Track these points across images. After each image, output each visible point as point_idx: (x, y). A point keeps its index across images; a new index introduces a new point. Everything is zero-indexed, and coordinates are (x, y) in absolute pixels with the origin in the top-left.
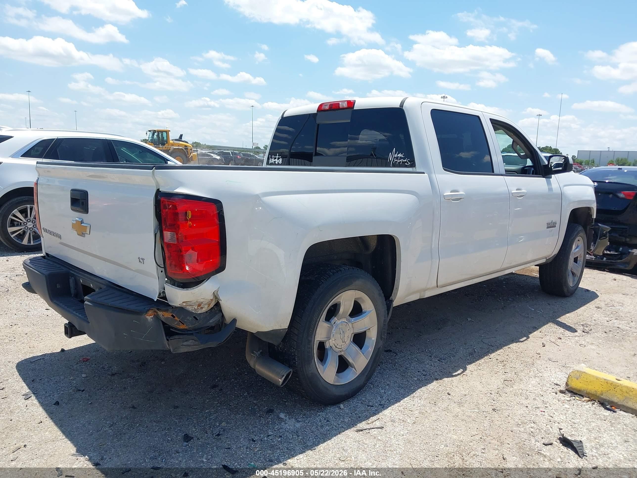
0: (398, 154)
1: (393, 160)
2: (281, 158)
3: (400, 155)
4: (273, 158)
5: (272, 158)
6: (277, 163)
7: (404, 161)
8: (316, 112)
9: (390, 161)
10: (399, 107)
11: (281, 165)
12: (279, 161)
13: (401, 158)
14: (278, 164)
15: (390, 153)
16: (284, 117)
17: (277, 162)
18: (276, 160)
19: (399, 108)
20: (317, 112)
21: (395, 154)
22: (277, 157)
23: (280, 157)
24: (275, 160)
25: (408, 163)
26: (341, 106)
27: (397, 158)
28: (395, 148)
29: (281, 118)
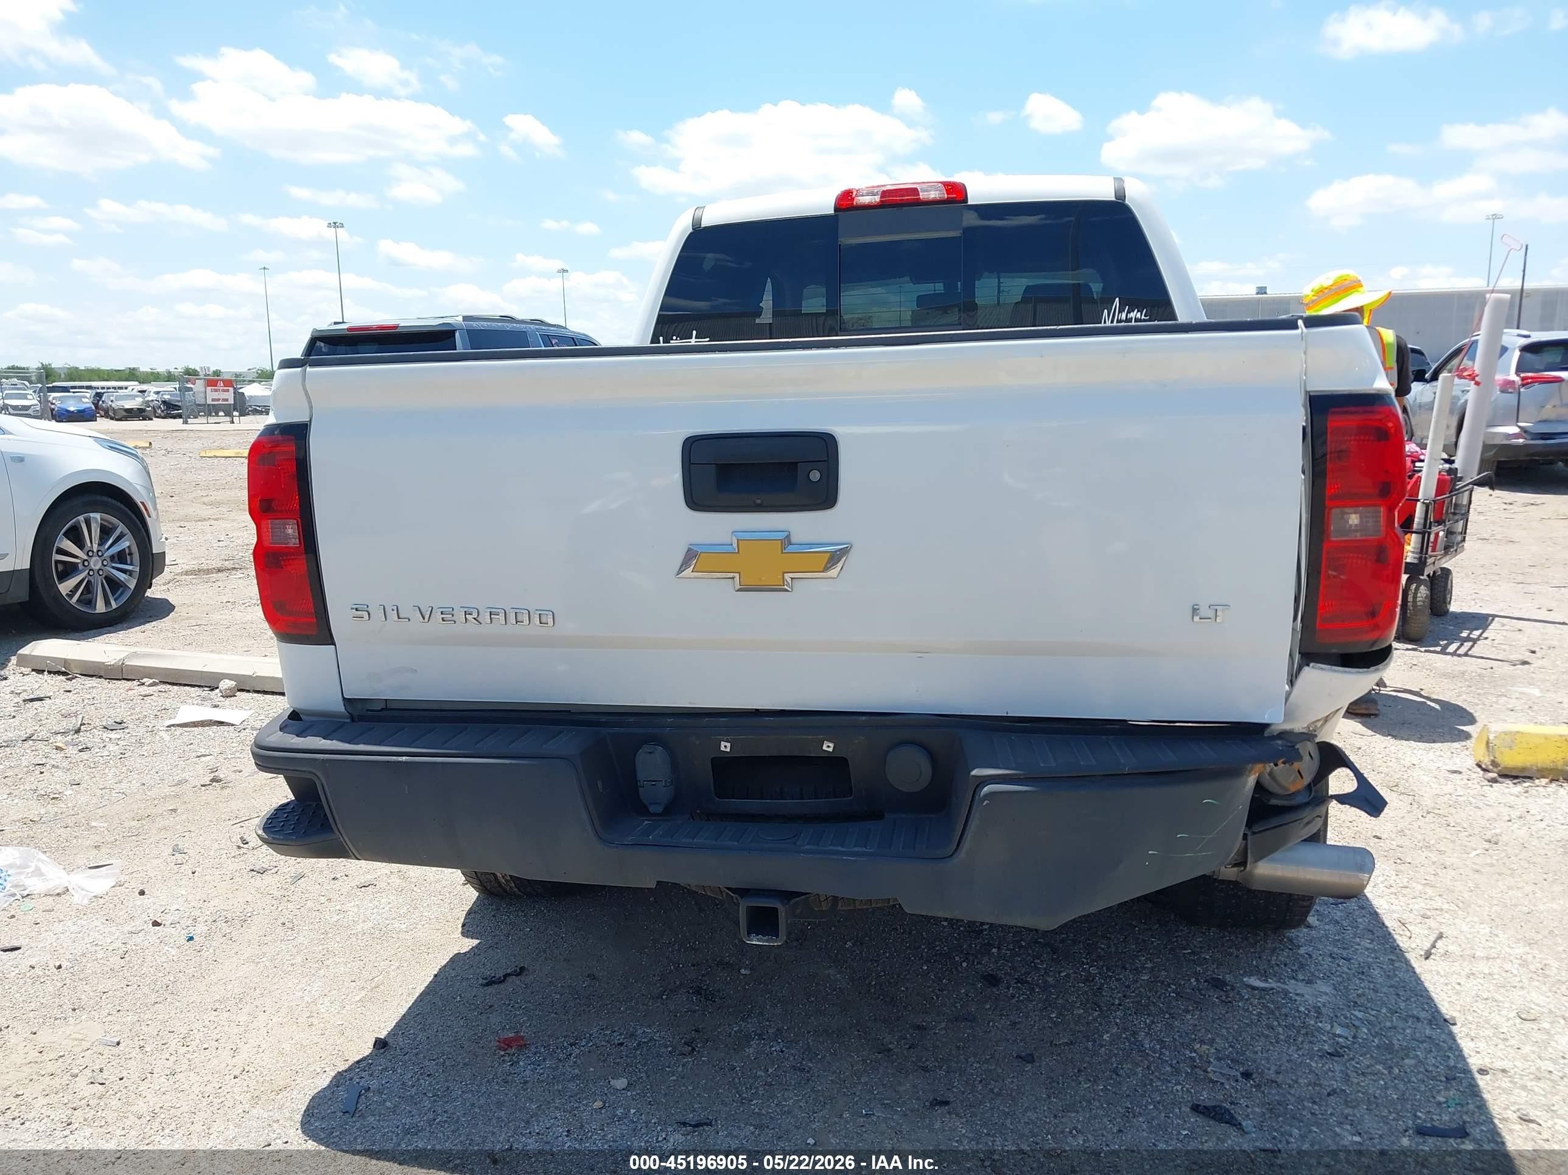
0: (1129, 312)
8: (831, 211)
10: (1114, 199)
15: (1106, 311)
16: (702, 226)
19: (1112, 201)
20: (836, 209)
21: (1120, 313)
26: (923, 196)
27: (1128, 320)
28: (1117, 299)
29: (691, 230)
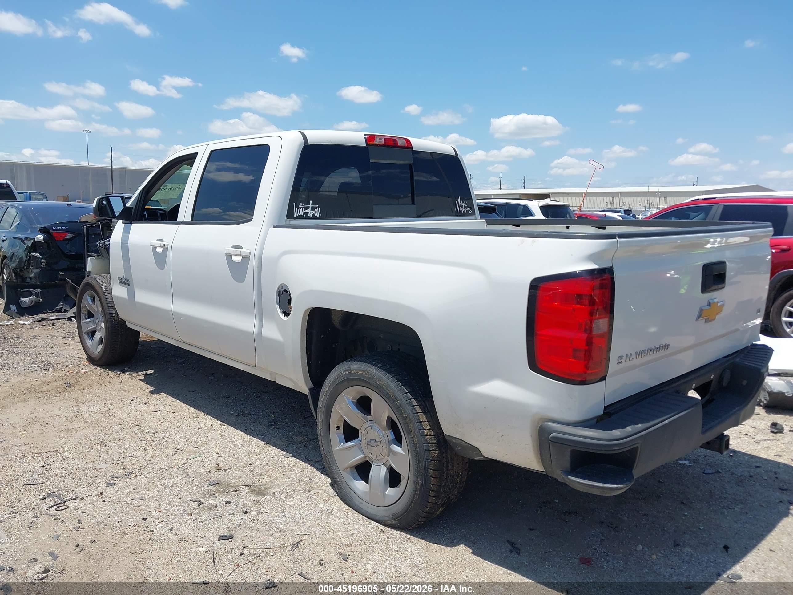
0: (462, 203)
1: (460, 209)
2: (319, 208)
3: (464, 204)
4: (303, 208)
5: (300, 208)
6: (310, 215)
7: (467, 209)
8: (364, 144)
9: (457, 210)
10: (455, 155)
11: (320, 218)
12: (314, 212)
13: (465, 207)
14: (314, 217)
15: (457, 202)
16: (309, 143)
17: (312, 214)
18: (310, 211)
20: (366, 144)
21: (460, 202)
22: (311, 206)
23: (318, 206)
24: (306, 211)
25: (470, 212)
26: (398, 143)
27: (462, 207)
28: (459, 197)
29: (303, 145)
